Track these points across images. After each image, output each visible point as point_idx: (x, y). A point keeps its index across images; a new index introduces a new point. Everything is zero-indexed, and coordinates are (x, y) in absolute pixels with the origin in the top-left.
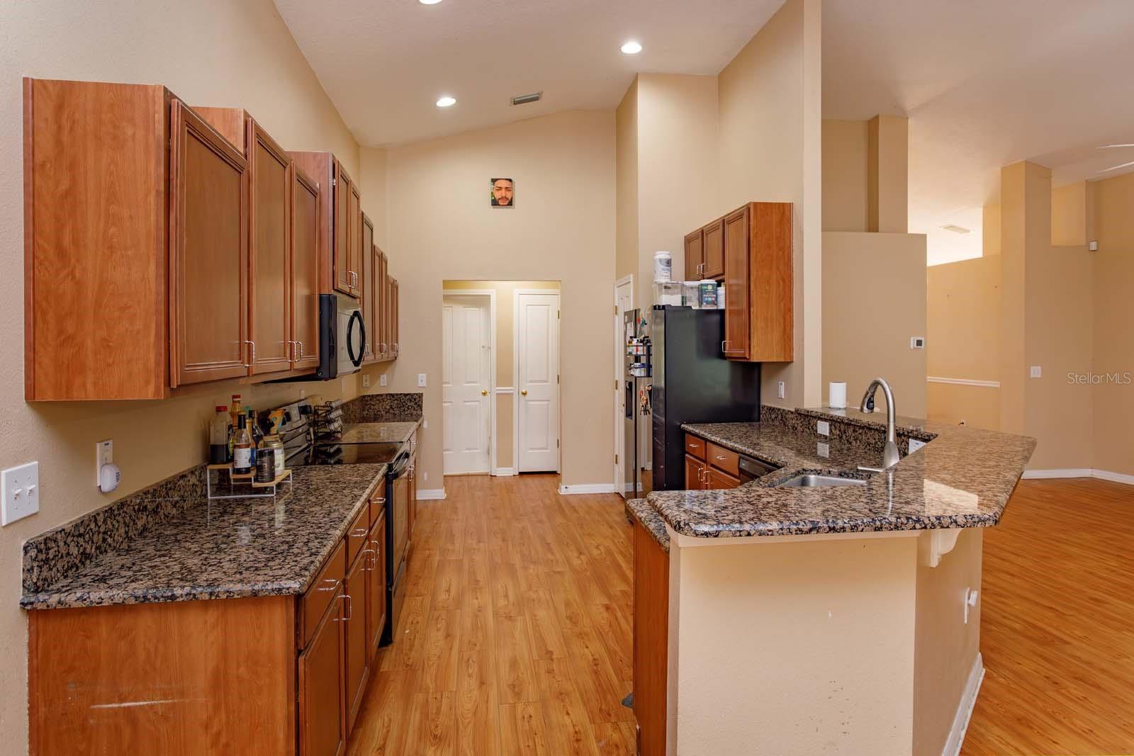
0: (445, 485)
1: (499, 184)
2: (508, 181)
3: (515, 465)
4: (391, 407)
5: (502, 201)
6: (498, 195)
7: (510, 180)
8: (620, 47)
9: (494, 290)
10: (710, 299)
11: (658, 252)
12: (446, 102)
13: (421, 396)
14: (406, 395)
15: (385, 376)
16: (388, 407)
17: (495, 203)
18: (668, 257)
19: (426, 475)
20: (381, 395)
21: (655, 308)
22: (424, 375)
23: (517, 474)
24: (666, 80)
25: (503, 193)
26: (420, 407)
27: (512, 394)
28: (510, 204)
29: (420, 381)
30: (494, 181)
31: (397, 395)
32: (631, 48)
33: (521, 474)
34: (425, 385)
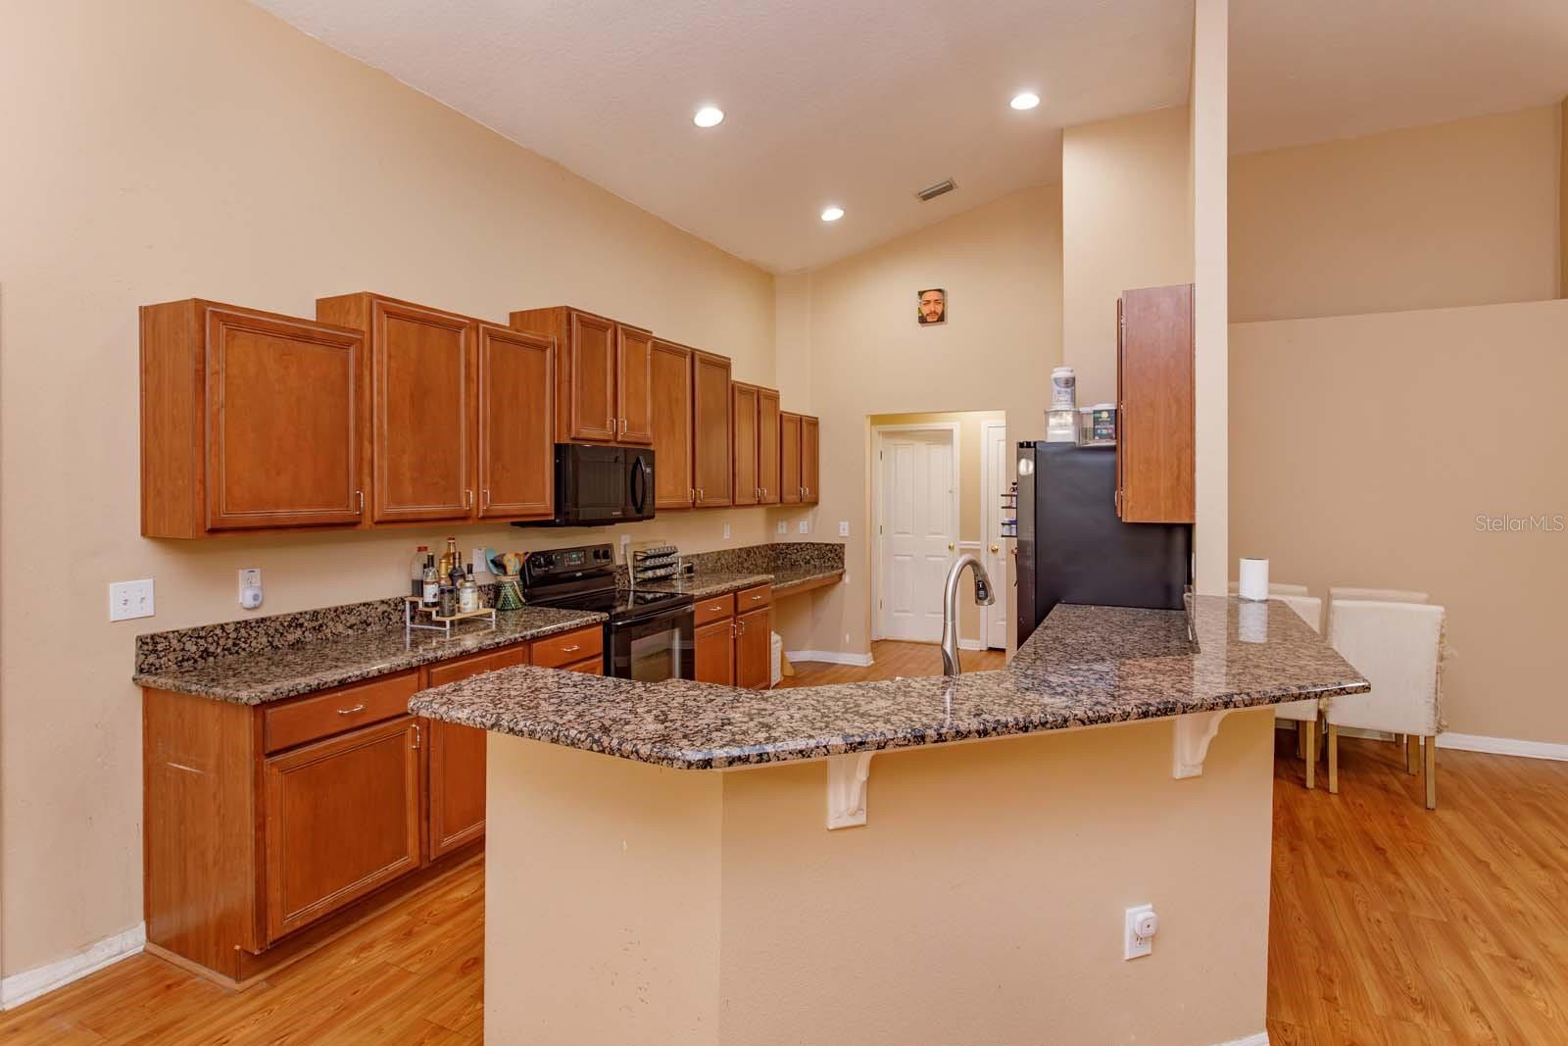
0: (873, 650)
1: (927, 297)
2: (937, 293)
3: (983, 636)
4: (811, 557)
5: (933, 314)
6: (926, 310)
7: (940, 291)
8: (1009, 103)
9: (957, 423)
10: (1105, 432)
11: (1056, 370)
12: (832, 214)
13: (842, 546)
14: (827, 545)
15: (806, 523)
16: (808, 557)
17: (923, 320)
18: (1068, 375)
19: (847, 637)
20: (800, 544)
21: (1021, 445)
22: (847, 523)
23: (985, 649)
24: (1099, 128)
25: (931, 307)
26: (842, 560)
27: (979, 550)
28: (941, 319)
29: (841, 531)
30: (921, 294)
31: (818, 544)
32: (1025, 101)
33: (991, 649)
34: (847, 535)
